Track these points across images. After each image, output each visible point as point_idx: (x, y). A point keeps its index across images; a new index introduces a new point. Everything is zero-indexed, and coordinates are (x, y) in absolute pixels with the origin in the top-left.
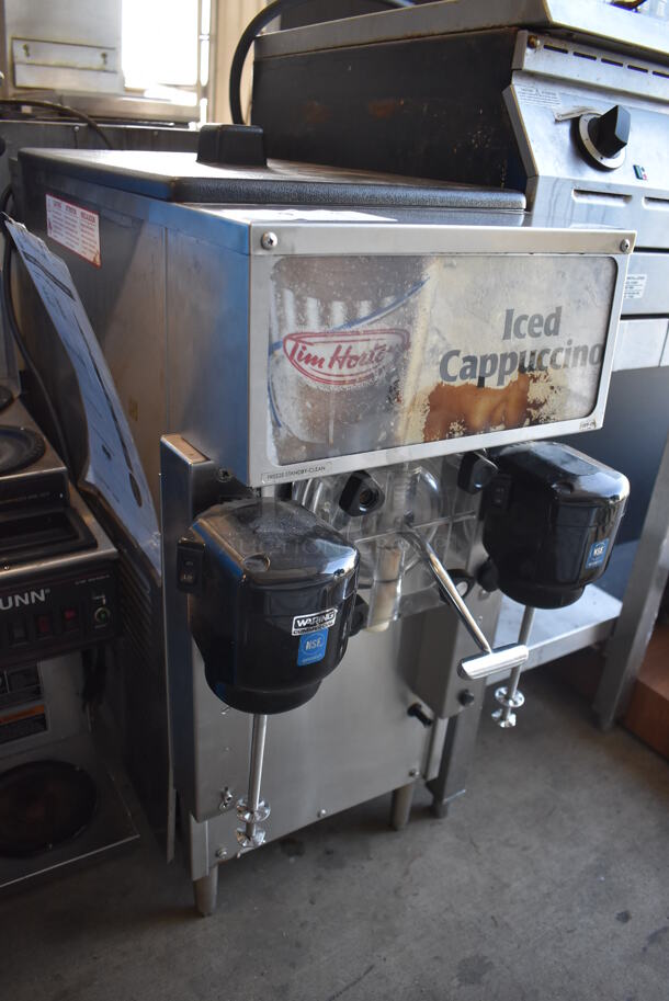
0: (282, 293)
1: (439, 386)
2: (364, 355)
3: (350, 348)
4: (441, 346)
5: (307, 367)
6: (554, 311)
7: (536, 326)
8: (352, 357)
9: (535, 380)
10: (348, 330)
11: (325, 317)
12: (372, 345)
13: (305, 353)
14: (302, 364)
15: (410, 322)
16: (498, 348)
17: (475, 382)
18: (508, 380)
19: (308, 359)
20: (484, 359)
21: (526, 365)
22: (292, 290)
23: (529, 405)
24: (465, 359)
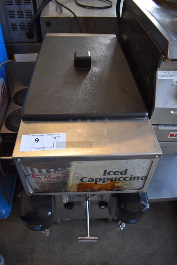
0: (26, 168)
1: (80, 183)
2: (54, 178)
3: (49, 176)
4: (80, 176)
5: (38, 179)
6: (124, 170)
7: (117, 173)
8: (50, 178)
9: (117, 183)
10: (48, 173)
11: (40, 171)
12: (56, 176)
13: (36, 177)
14: (36, 178)
15: (68, 172)
16: (102, 177)
17: (94, 183)
18: (106, 183)
19: (37, 178)
20: (96, 179)
21: (113, 180)
22: (29, 167)
23: (115, 187)
24: (89, 179)
